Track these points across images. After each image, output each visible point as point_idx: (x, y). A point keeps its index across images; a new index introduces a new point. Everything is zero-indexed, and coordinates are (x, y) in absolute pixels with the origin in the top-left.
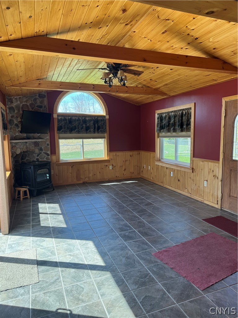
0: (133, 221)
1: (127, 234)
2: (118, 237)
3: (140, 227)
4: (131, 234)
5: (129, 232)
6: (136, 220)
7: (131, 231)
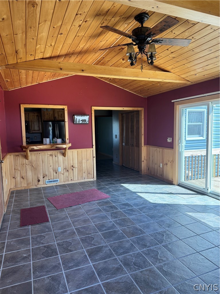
0: (122, 219)
1: (127, 207)
2: (134, 205)
3: (116, 213)
4: (124, 207)
5: (125, 208)
6: (119, 219)
7: (124, 209)
